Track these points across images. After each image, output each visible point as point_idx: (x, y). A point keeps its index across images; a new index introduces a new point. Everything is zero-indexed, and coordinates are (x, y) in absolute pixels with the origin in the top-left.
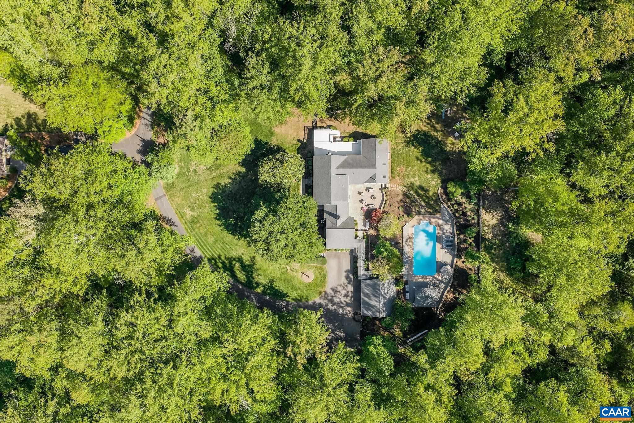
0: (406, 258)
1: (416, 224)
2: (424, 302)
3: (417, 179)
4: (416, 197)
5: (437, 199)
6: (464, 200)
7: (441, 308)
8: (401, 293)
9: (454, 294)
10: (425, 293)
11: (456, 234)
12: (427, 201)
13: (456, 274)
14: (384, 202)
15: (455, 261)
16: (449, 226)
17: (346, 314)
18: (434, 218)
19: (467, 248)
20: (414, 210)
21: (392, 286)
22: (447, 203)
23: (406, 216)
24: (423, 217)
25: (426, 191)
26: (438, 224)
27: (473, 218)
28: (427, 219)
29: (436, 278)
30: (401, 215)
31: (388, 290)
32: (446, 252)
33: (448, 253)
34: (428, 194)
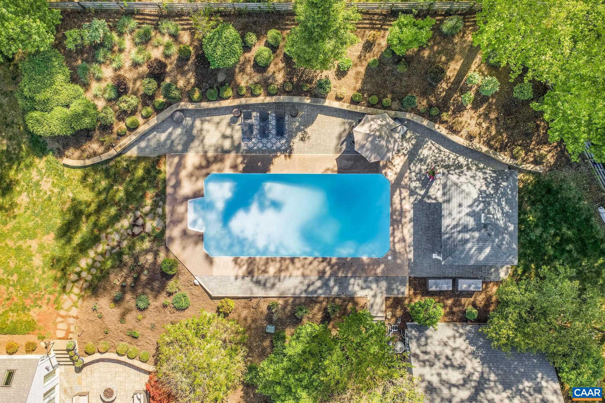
0: (326, 284)
1: (201, 249)
2: (500, 231)
4: (101, 248)
5: (107, 172)
6: (107, 72)
7: (514, 157)
8: (457, 303)
9: (460, 108)
10: (465, 229)
11: (237, 102)
12: (113, 211)
13: (388, 100)
14: (124, 359)
15: (336, 105)
16: (206, 126)
18: (178, 185)
19: (287, 59)
20: (150, 257)
21: (434, 347)
22: (121, 135)
23: (171, 285)
24: (176, 222)
25: (76, 213)
26: (200, 167)
27: (175, 37)
28: (180, 209)
29: (400, 176)
30: (169, 300)
31: (449, 365)
32: (302, 139)
33: (308, 130)
34: (88, 205)
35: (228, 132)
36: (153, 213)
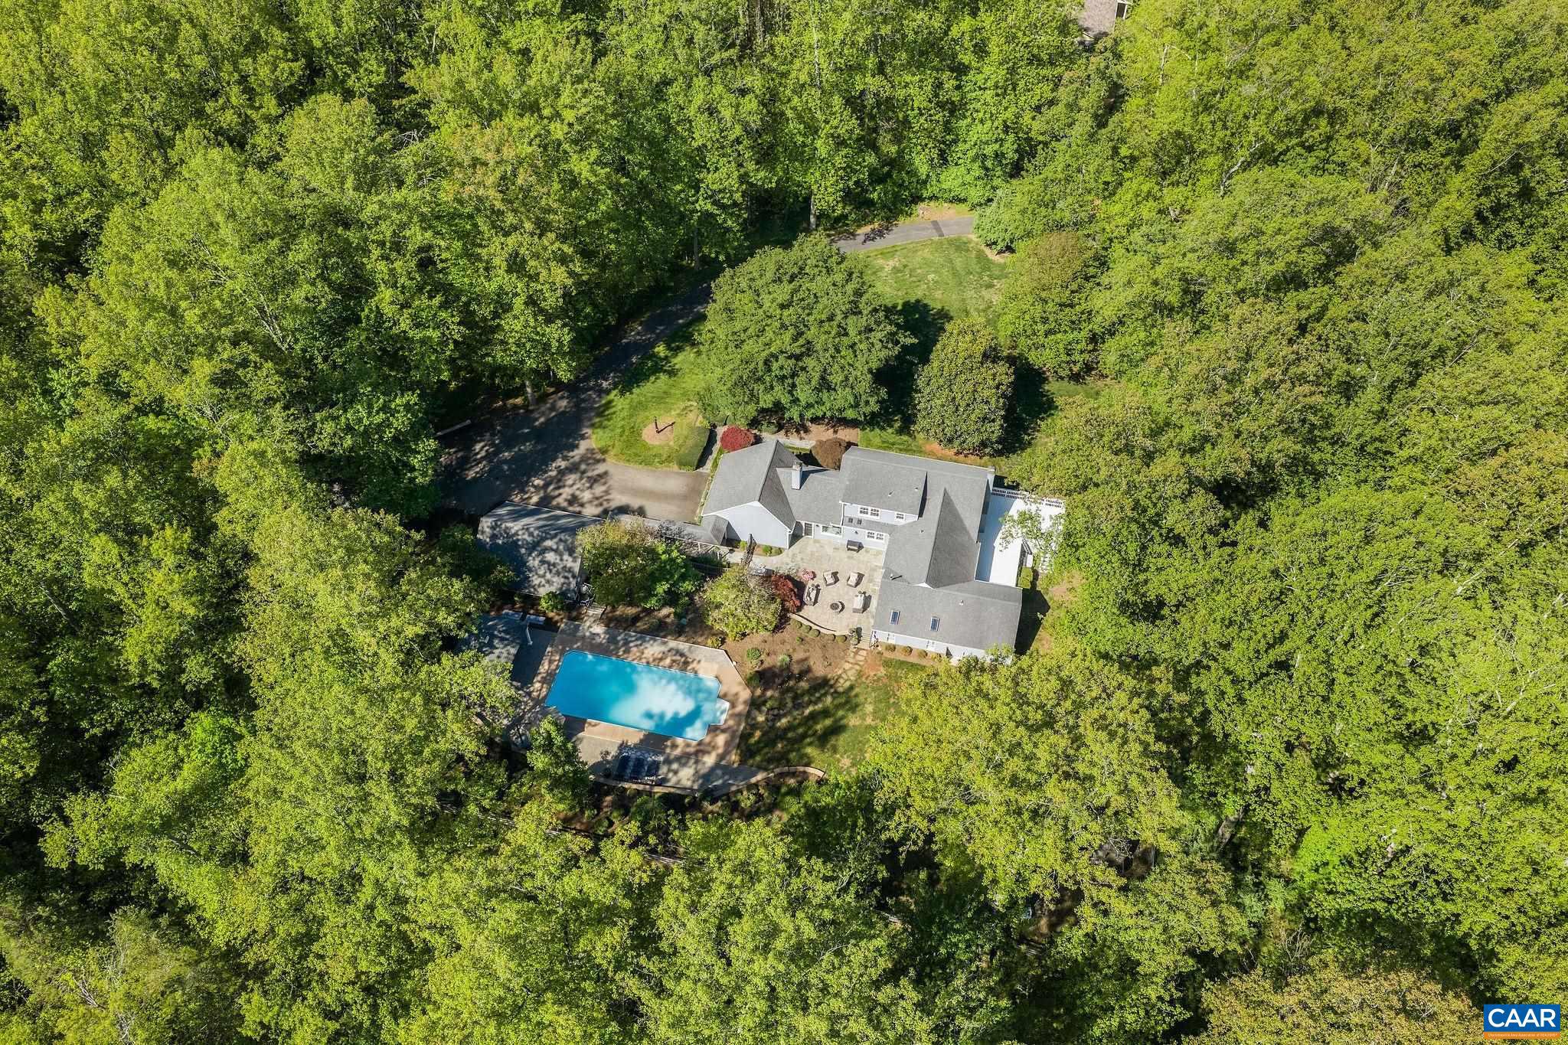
0: (626, 643)
1: (724, 689)
3: (869, 721)
4: (810, 709)
10: (502, 639)
12: (790, 735)
14: (816, 627)
16: (688, 784)
17: (523, 491)
18: (727, 744)
20: (769, 692)
21: (558, 580)
23: (757, 668)
24: (739, 715)
25: (824, 739)
26: (704, 752)
28: (731, 723)
30: (764, 657)
31: (551, 566)
32: (607, 753)
33: (600, 759)
34: (810, 744)
35: (670, 775)
36: (754, 726)
